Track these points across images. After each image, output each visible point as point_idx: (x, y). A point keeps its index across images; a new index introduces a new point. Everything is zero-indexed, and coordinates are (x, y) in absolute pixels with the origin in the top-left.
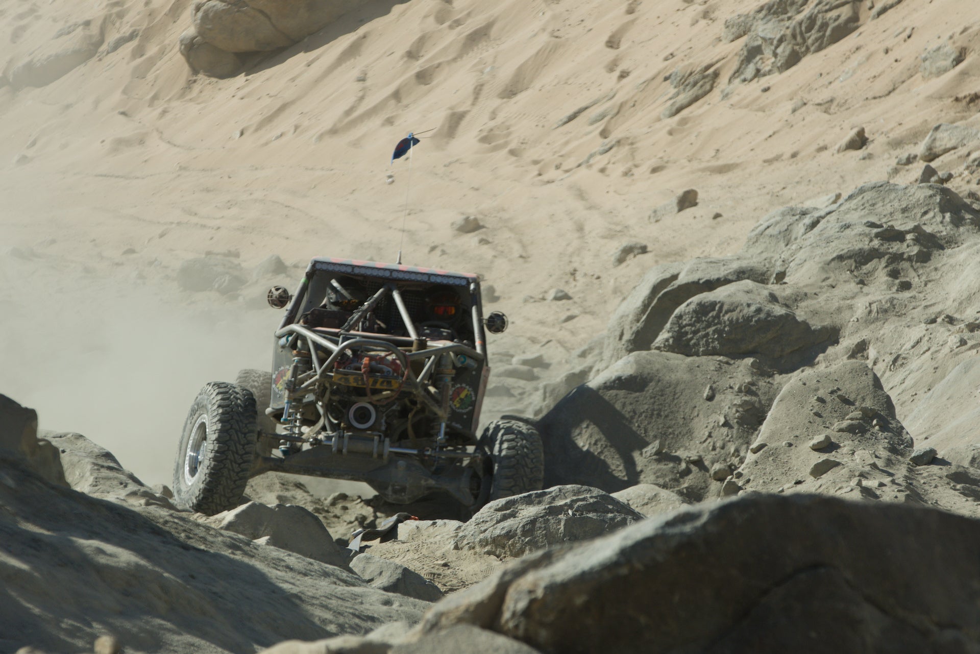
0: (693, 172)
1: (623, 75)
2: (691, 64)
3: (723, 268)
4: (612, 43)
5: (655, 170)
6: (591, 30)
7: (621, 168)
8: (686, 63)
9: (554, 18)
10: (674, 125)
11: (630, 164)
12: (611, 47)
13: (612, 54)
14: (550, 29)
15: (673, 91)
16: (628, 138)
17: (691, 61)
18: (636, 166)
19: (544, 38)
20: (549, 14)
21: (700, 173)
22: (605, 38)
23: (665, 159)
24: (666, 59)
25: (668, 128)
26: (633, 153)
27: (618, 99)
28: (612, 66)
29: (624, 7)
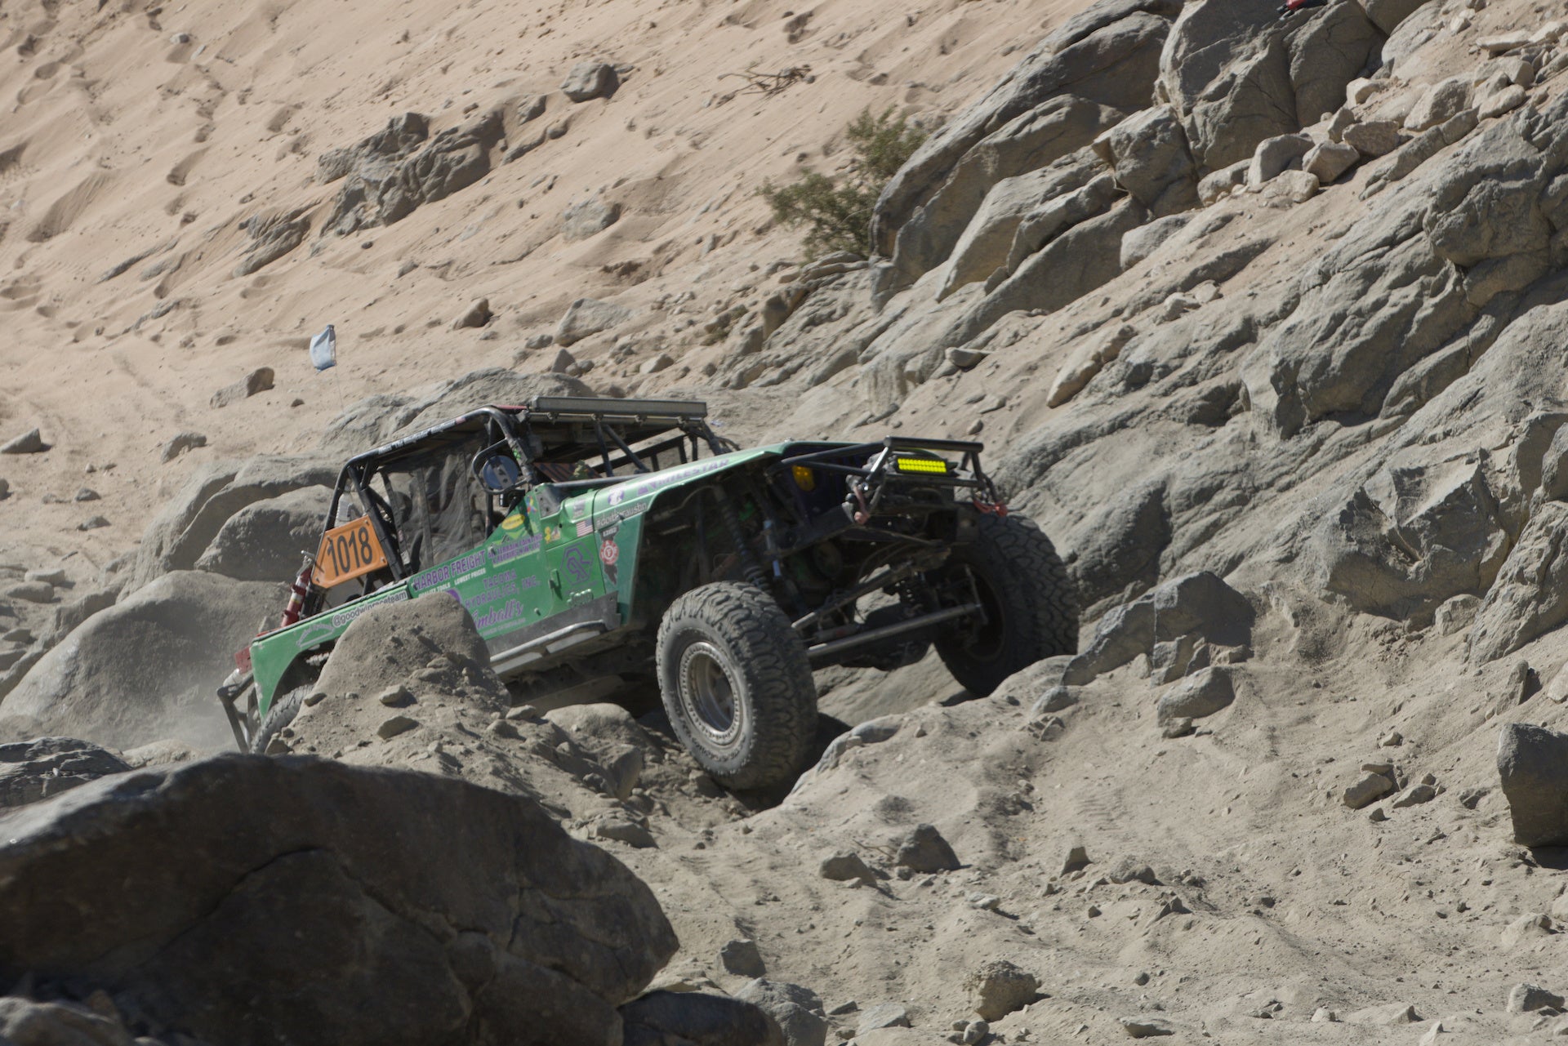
0: (270, 346)
1: (188, 219)
2: (275, 209)
3: (291, 469)
4: (176, 178)
5: (222, 341)
6: (148, 160)
7: (181, 337)
8: (268, 207)
9: (103, 142)
10: (249, 286)
11: (191, 332)
12: (175, 183)
13: (174, 191)
14: (97, 156)
15: (250, 242)
16: (190, 300)
17: (275, 205)
18: (199, 335)
19: (89, 168)
20: (96, 138)
21: (278, 348)
22: (168, 171)
23: (236, 328)
24: (243, 201)
25: (241, 289)
26: (195, 318)
27: (179, 250)
28: (174, 208)
29: (193, 133)
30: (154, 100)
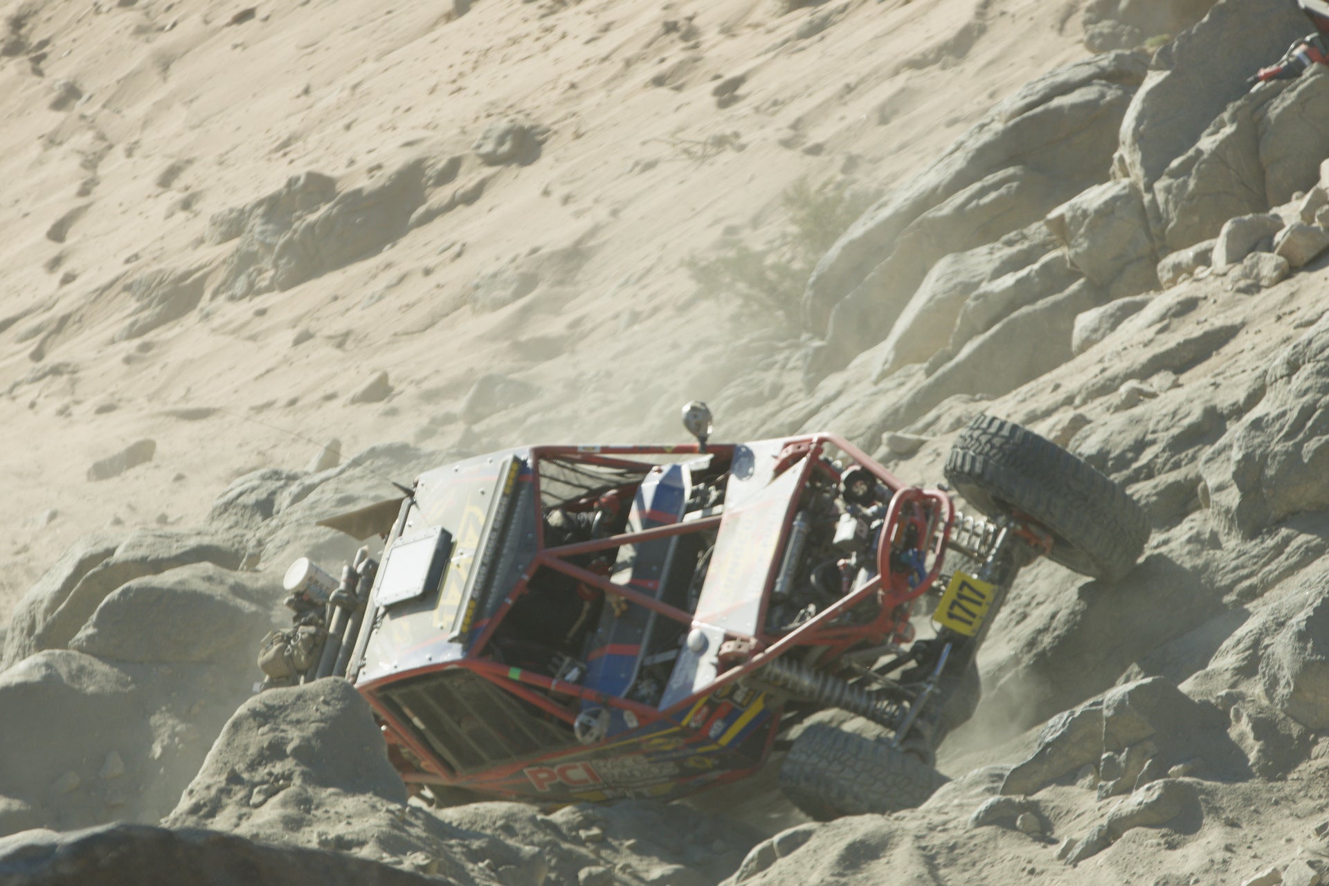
0: (153, 416)
1: (68, 279)
2: (160, 271)
3: (175, 545)
4: (57, 233)
5: (105, 409)
6: (26, 215)
7: (57, 404)
8: (155, 267)
10: (132, 351)
11: (67, 400)
12: (55, 239)
13: (54, 249)
15: (133, 305)
16: (68, 365)
17: (162, 266)
18: (77, 403)
21: (162, 418)
22: (47, 226)
23: (117, 396)
24: (128, 261)
25: (123, 355)
26: (74, 383)
27: (59, 311)
28: (55, 263)
29: (75, 187)
30: (35, 150)
